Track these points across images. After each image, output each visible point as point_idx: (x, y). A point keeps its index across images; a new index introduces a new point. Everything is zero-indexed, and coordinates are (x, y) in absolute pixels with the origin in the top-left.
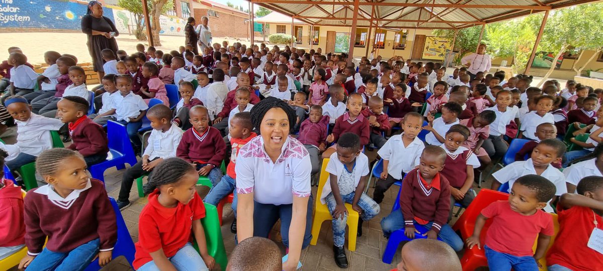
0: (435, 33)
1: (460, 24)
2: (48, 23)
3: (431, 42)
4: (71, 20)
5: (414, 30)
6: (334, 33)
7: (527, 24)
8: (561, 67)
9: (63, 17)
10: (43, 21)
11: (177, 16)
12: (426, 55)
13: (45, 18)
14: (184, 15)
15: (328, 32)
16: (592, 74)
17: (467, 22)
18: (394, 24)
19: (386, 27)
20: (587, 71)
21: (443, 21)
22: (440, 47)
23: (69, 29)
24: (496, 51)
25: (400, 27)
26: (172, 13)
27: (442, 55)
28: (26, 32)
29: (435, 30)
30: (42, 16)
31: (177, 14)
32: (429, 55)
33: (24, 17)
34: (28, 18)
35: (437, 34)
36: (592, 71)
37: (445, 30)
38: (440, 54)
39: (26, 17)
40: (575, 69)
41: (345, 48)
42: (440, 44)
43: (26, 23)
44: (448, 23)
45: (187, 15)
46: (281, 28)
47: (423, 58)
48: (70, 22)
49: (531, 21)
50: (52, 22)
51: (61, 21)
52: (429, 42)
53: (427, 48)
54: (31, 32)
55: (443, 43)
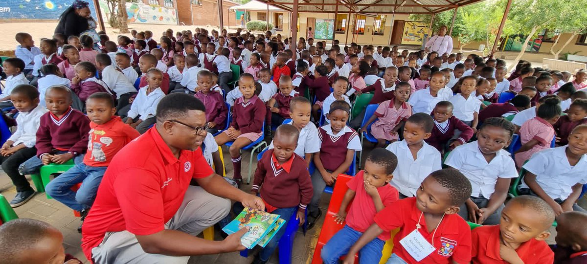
0: (412, 18)
1: (436, 8)
2: (28, 14)
3: (410, 27)
4: (51, 10)
5: (392, 15)
6: (314, 19)
7: (497, 7)
8: (540, 51)
9: (43, 7)
10: (23, 11)
11: (159, 4)
12: (405, 40)
13: (25, 9)
14: (167, 3)
15: (308, 18)
16: (570, 57)
17: (443, 6)
18: (371, 9)
19: (364, 13)
20: (565, 54)
21: (419, 5)
22: (418, 32)
23: (49, 18)
24: (471, 35)
25: (377, 13)
26: (154, 2)
27: (421, 40)
28: (7, 22)
29: (412, 15)
30: (22, 7)
31: (159, 3)
32: (408, 40)
33: (5, 8)
34: (8, 9)
35: (414, 18)
36: (570, 54)
37: (422, 15)
38: (419, 39)
39: (7, 8)
40: (553, 53)
41: (325, 34)
42: (418, 29)
43: (6, 14)
44: (424, 6)
45: (169, 4)
46: (262, 15)
47: (402, 43)
48: (50, 11)
49: (501, 4)
50: (32, 12)
51: (41, 11)
52: (408, 28)
53: (406, 33)
54: (11, 22)
55: (421, 28)
